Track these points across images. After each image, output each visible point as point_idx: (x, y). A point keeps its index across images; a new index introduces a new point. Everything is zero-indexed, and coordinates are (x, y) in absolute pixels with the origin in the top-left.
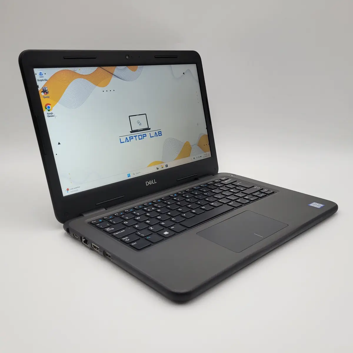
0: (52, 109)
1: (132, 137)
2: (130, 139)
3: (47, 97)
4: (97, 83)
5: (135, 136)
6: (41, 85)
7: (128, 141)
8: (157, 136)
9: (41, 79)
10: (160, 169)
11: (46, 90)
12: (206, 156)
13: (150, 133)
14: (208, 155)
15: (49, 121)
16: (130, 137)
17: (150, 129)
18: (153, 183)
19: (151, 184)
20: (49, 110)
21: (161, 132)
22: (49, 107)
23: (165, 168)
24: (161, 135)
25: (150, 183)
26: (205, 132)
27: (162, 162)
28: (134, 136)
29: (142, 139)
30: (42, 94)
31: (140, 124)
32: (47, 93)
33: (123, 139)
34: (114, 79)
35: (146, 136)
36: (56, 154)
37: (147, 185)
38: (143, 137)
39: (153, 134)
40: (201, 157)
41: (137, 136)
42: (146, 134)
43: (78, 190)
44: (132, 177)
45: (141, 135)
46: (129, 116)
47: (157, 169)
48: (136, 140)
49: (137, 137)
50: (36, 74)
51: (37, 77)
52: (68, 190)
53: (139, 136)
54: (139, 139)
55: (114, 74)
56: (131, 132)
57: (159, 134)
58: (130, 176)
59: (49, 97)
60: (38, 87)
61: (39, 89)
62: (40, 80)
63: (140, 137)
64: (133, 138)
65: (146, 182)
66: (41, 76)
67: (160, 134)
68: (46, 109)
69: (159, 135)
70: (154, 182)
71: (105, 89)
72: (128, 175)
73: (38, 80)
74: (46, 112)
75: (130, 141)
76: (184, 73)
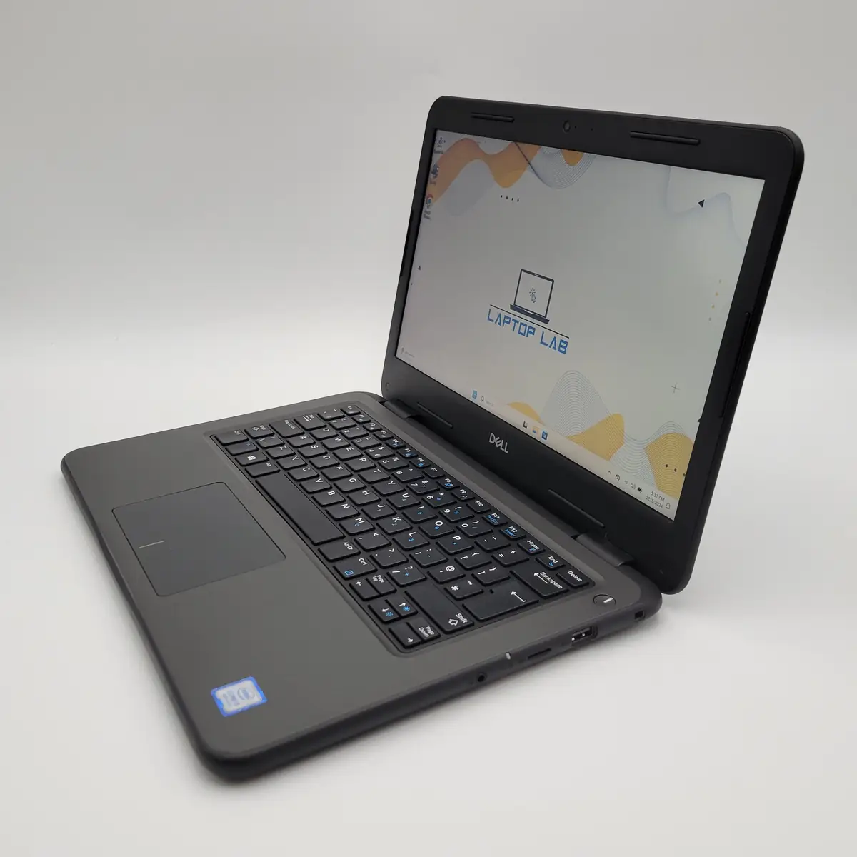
1: (510, 319)
2: (505, 321)
3: (434, 183)
5: (516, 321)
8: (555, 348)
9: (439, 149)
10: (529, 431)
13: (543, 333)
16: (505, 317)
17: (547, 321)
18: (501, 448)
19: (497, 446)
20: (428, 206)
21: (567, 343)
22: (429, 201)
23: (538, 437)
24: (564, 353)
25: (497, 442)
27: (538, 419)
28: (513, 320)
29: (524, 335)
31: (533, 298)
34: (528, 173)
37: (490, 441)
38: (528, 332)
39: (548, 338)
40: (639, 490)
41: (518, 322)
42: (534, 329)
43: (411, 360)
44: (478, 402)
45: (526, 326)
46: (522, 270)
47: (524, 426)
48: (514, 330)
49: (517, 326)
50: (437, 140)
51: (436, 145)
53: (521, 324)
54: (519, 332)
55: (532, 163)
56: (512, 307)
57: (560, 346)
58: (476, 397)
63: (523, 329)
64: (509, 323)
65: (492, 435)
66: (440, 144)
69: (559, 350)
70: (504, 446)
71: (505, 192)
72: (474, 392)
73: (436, 151)
75: (503, 325)
76: (702, 203)
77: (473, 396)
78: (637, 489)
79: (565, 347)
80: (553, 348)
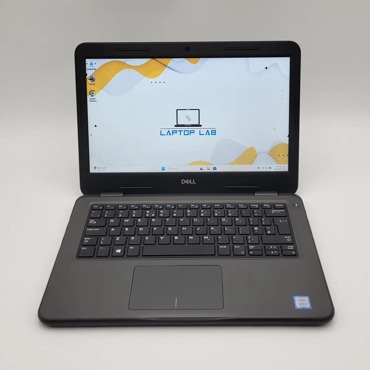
0: (95, 95)
1: (176, 131)
2: (173, 133)
3: (93, 84)
4: (146, 74)
5: (180, 131)
6: (89, 73)
7: (170, 135)
9: (91, 68)
10: (205, 170)
11: (93, 78)
12: (279, 169)
13: (200, 131)
14: (284, 168)
15: (90, 105)
16: (173, 131)
17: (201, 126)
18: (191, 183)
19: (188, 183)
20: (92, 96)
21: (215, 131)
22: (93, 93)
23: (212, 170)
24: (215, 134)
25: (187, 182)
27: (209, 164)
28: (178, 131)
29: (188, 135)
30: (89, 82)
31: (189, 119)
32: (93, 80)
33: (165, 132)
34: (166, 70)
35: (194, 133)
36: (91, 135)
37: (182, 183)
38: (190, 133)
39: (204, 131)
40: (270, 168)
41: (182, 131)
42: (194, 131)
43: (105, 170)
44: (167, 170)
45: (188, 131)
47: (201, 169)
48: (180, 135)
49: (182, 133)
50: (87, 64)
51: (88, 66)
52: (95, 168)
53: (184, 131)
54: (184, 135)
55: (168, 66)
56: (176, 126)
57: (212, 133)
58: (164, 170)
59: (94, 84)
60: (86, 75)
61: (87, 77)
62: (89, 69)
63: (186, 133)
64: (176, 133)
65: (182, 180)
66: (91, 65)
67: (214, 132)
68: (90, 94)
69: (212, 134)
71: (153, 80)
72: (162, 168)
73: (88, 69)
74: (89, 97)
75: (173, 135)
76: (266, 68)
77: (162, 170)
78: (269, 168)
79: (215, 133)
80: (208, 135)
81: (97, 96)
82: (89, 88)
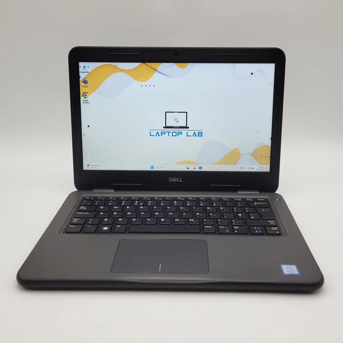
0: (88, 96)
1: (165, 132)
2: (161, 134)
3: (86, 87)
4: (136, 78)
5: (169, 132)
6: (82, 76)
7: (159, 135)
8: (196, 136)
9: (84, 71)
10: (191, 169)
11: (86, 81)
12: (261, 169)
13: (187, 132)
15: (83, 106)
17: (188, 128)
19: (175, 181)
20: (85, 98)
21: (202, 132)
22: (86, 95)
24: (202, 136)
25: (175, 180)
26: (268, 143)
27: (195, 164)
28: (167, 132)
29: (176, 136)
30: (82, 84)
31: (177, 121)
32: (86, 83)
33: (154, 133)
34: (156, 74)
35: (181, 134)
36: (84, 135)
37: (170, 181)
38: (178, 134)
39: (191, 133)
40: (253, 168)
41: (170, 132)
42: (181, 132)
43: (97, 168)
45: (176, 132)
46: (166, 112)
47: (188, 168)
48: (169, 136)
50: (80, 67)
51: (81, 69)
52: (88, 165)
53: (173, 132)
54: (173, 136)
55: (157, 70)
56: (164, 127)
57: (198, 134)
58: (153, 168)
59: (87, 87)
60: (80, 77)
61: (81, 79)
62: (82, 72)
63: (174, 134)
64: (165, 134)
65: (170, 178)
66: (84, 69)
67: (200, 134)
68: (83, 96)
69: (198, 136)
70: (179, 180)
71: (144, 84)
72: (151, 166)
73: (81, 72)
74: (82, 99)
75: (161, 136)
76: (252, 74)
77: (151, 168)
78: (251, 168)
79: (202, 134)
80: (195, 136)
81: (90, 98)
82: (82, 90)
